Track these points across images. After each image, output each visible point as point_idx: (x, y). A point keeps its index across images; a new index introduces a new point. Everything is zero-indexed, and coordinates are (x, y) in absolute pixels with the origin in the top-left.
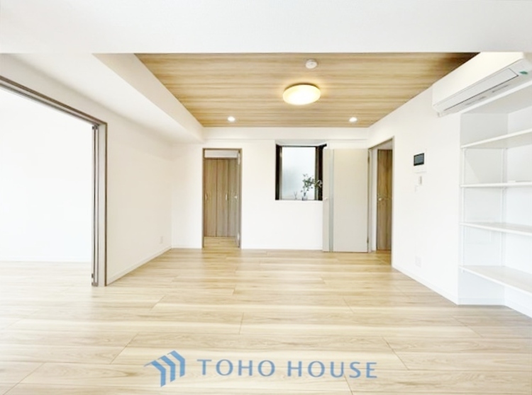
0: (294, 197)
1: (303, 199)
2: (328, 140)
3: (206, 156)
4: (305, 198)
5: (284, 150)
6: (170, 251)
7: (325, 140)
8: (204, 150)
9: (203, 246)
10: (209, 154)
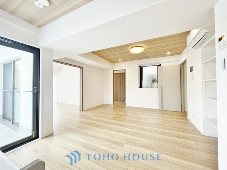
0: (147, 87)
1: (151, 88)
2: (161, 62)
3: (114, 73)
4: (152, 87)
5: (144, 68)
6: (103, 105)
7: (160, 63)
8: (113, 71)
9: (114, 104)
10: (115, 72)
